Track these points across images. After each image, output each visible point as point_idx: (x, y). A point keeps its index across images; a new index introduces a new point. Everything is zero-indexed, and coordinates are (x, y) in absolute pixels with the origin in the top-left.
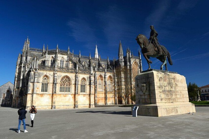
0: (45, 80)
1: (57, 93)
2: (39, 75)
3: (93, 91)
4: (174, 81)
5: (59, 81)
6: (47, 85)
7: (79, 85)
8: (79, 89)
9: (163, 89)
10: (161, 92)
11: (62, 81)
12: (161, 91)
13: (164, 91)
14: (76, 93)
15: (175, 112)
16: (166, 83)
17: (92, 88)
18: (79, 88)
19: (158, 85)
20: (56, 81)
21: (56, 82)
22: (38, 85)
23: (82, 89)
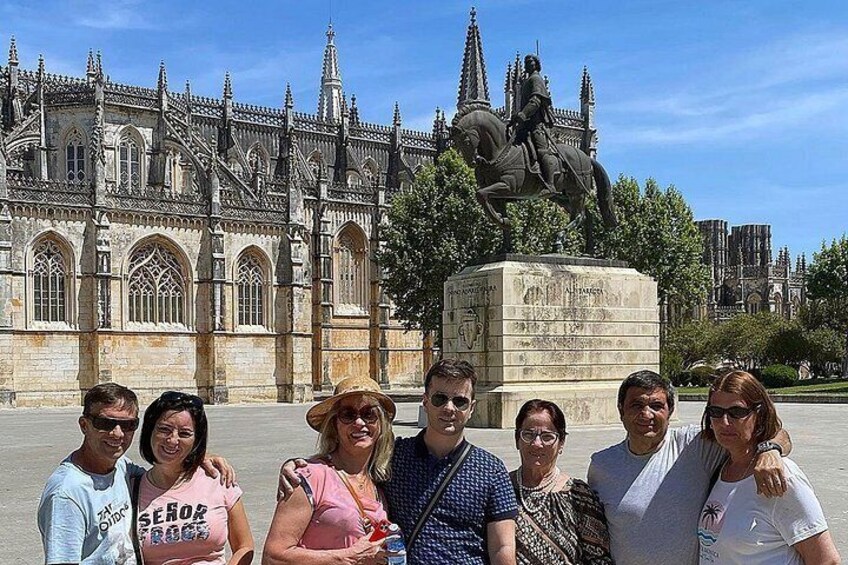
0: (50, 261)
1: (116, 326)
2: (15, 236)
3: (305, 318)
4: (597, 302)
5: (120, 264)
6: (62, 287)
7: (228, 289)
8: (228, 307)
9: (540, 332)
10: (527, 344)
11: (137, 267)
12: (528, 340)
13: (541, 342)
14: (217, 327)
15: (576, 415)
16: (555, 310)
17: (300, 300)
18: (228, 299)
19: (519, 316)
20: (109, 262)
21: (109, 271)
22: (15, 284)
23: (247, 308)
